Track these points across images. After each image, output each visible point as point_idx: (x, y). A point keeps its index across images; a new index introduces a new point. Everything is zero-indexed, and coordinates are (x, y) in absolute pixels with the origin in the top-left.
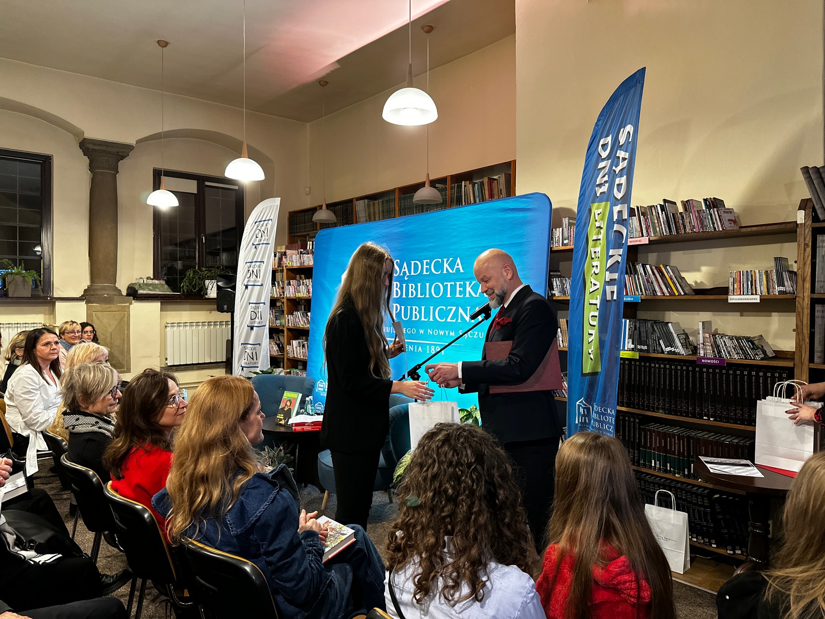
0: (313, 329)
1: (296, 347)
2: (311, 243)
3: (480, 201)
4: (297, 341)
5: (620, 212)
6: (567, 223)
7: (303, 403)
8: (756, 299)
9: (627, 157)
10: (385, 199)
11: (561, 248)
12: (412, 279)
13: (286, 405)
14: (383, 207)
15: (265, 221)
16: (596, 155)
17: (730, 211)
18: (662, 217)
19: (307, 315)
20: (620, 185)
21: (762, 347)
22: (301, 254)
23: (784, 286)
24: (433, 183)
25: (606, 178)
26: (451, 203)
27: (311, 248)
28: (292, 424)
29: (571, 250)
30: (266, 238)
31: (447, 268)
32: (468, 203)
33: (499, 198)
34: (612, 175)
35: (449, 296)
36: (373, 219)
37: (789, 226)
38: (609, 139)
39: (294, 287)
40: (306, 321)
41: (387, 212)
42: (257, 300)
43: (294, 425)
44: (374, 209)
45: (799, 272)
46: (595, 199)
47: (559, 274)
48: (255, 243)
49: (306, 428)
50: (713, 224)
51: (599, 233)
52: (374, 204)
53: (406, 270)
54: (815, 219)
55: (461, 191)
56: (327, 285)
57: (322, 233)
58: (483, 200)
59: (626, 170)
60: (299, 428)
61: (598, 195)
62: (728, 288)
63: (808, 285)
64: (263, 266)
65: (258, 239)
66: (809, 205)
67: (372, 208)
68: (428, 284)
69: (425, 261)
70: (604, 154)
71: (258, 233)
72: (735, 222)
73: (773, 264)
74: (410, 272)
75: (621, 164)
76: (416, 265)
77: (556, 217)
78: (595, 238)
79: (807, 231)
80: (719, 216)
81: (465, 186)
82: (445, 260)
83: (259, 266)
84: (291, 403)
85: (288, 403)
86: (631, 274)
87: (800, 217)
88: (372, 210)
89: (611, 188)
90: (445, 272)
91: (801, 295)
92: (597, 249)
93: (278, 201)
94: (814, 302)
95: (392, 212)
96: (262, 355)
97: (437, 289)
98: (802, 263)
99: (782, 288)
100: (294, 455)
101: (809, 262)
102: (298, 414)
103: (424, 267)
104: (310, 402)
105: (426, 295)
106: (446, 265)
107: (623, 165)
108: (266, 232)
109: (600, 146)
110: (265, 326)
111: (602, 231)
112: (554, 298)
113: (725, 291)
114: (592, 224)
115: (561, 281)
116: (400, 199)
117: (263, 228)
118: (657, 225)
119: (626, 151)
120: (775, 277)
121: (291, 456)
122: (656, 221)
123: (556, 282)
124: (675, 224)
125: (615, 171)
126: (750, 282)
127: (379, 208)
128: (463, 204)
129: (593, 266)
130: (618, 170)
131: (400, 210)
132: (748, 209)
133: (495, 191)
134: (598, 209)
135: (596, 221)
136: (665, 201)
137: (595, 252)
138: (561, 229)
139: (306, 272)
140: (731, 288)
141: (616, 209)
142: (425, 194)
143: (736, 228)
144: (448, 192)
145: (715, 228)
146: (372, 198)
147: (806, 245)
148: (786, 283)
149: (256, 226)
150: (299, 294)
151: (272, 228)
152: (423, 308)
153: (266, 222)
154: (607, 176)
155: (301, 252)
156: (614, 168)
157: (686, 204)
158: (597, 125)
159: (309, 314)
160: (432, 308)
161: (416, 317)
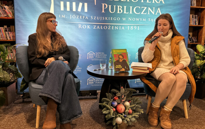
13: (119, 58)
84: (123, 56)
85: (121, 57)
160: (131, 7)
161: (120, 11)
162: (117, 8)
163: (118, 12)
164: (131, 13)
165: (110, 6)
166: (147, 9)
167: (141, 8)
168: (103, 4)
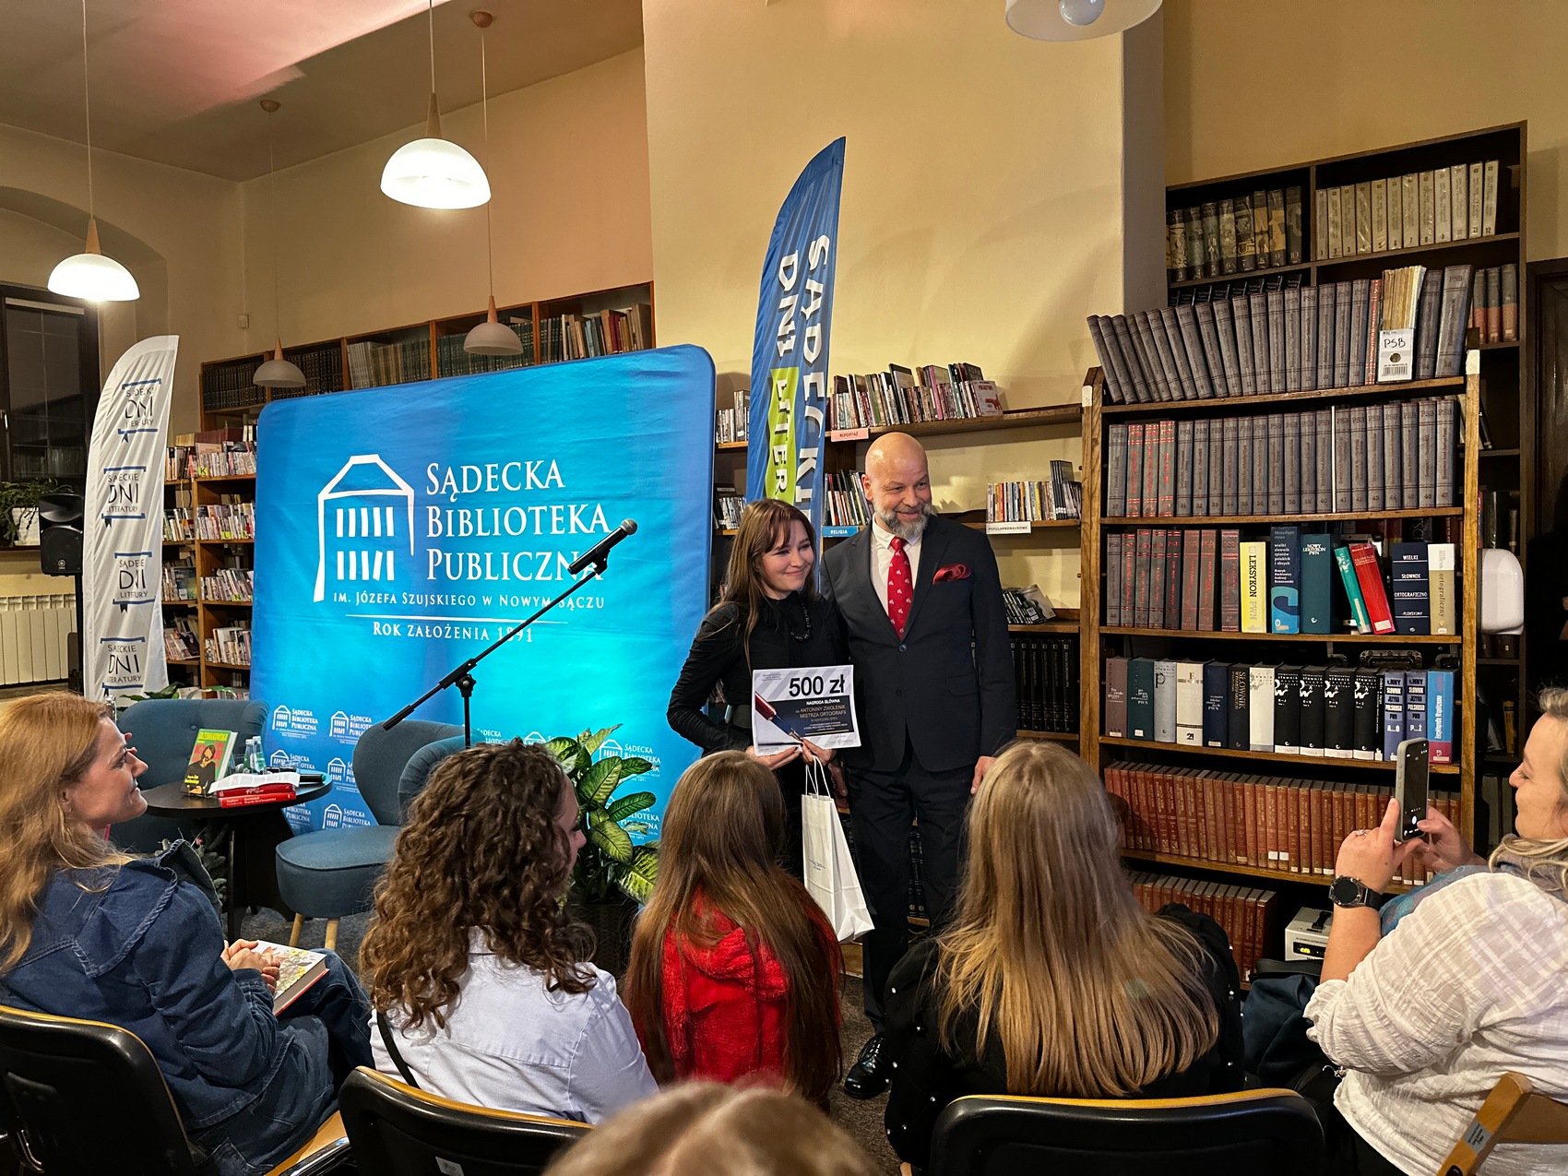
0: (259, 604)
1: (225, 643)
2: (251, 428)
3: (596, 355)
4: (227, 630)
5: (813, 385)
6: (741, 400)
7: (240, 750)
8: (1025, 528)
9: (821, 291)
10: (408, 342)
11: (734, 444)
12: (464, 501)
13: (204, 756)
14: (405, 357)
15: (145, 382)
16: (776, 284)
17: (989, 386)
18: (889, 394)
19: (247, 577)
20: (812, 339)
21: (1037, 603)
22: (228, 450)
23: (1064, 506)
24: (504, 316)
25: (792, 327)
26: (542, 355)
27: (251, 439)
28: (218, 792)
29: (744, 449)
30: (149, 417)
31: (532, 480)
32: (577, 358)
33: (631, 350)
34: (801, 320)
35: (538, 531)
36: (384, 381)
37: (1070, 411)
38: (795, 258)
39: (216, 519)
40: (244, 589)
41: (414, 368)
42: (132, 549)
43: (222, 794)
44: (386, 361)
45: (1085, 484)
46: (778, 361)
47: (733, 490)
48: (126, 430)
49: (250, 799)
50: (964, 406)
51: (784, 421)
52: (386, 353)
53: (453, 483)
54: (1107, 400)
55: (560, 334)
56: (288, 515)
57: (271, 408)
58: (602, 352)
59: (819, 314)
60: (232, 801)
61: (782, 355)
62: (985, 512)
63: (1097, 505)
64: (144, 478)
65: (131, 420)
66: (1099, 377)
67: (381, 359)
68: (496, 511)
69: (489, 467)
70: (788, 285)
71: (131, 408)
72: (996, 403)
73: (1049, 473)
74: (460, 486)
75: (813, 303)
76: (472, 474)
77: (722, 391)
78: (778, 428)
79: (1095, 419)
80: (972, 394)
81: (567, 324)
82: (529, 464)
83: (135, 478)
84: (213, 753)
85: (208, 753)
86: (844, 489)
87: (1087, 397)
88: (382, 364)
89: (799, 344)
90: (529, 487)
91: (1088, 520)
92: (782, 448)
93: (172, 342)
94: (1106, 530)
95: (424, 368)
96: (151, 660)
97: (515, 519)
98: (1089, 470)
99: (1061, 510)
100: (226, 853)
101: (1098, 468)
102: (230, 772)
103: (489, 477)
104: (255, 748)
105: (493, 531)
106: (530, 475)
107: (816, 305)
108: (148, 406)
109: (781, 270)
110: (153, 600)
111: (789, 416)
112: (725, 533)
113: (980, 516)
114: (774, 407)
115: (735, 503)
116: (439, 343)
117: (141, 398)
118: (881, 407)
119: (820, 282)
120: (1051, 492)
121: (219, 854)
122: (879, 401)
123: (727, 505)
124: (908, 406)
125: (805, 315)
126: (1016, 502)
127: (396, 359)
128: (566, 357)
129: (778, 477)
130: (808, 312)
131: (440, 364)
132: (1018, 384)
133: (624, 338)
134: (782, 379)
135: (780, 399)
136: (893, 367)
137: (780, 453)
138: (731, 411)
139: (243, 489)
140: (990, 511)
141: (808, 380)
142: (486, 336)
143: (998, 413)
144: (535, 334)
145: (966, 414)
146: (381, 338)
147: (1094, 441)
148: (1067, 501)
149: (125, 394)
150: (227, 533)
151: (162, 397)
152: (488, 555)
153: (147, 386)
154: (793, 322)
155: (229, 448)
156: (803, 309)
157: (923, 372)
158: (775, 232)
159: (251, 573)
160: (505, 555)
161: (475, 574)
162: (465, 559)
163: (471, 577)
164: (505, 577)
165: (448, 555)
166: (554, 559)
167: (534, 555)
168: (431, 551)
